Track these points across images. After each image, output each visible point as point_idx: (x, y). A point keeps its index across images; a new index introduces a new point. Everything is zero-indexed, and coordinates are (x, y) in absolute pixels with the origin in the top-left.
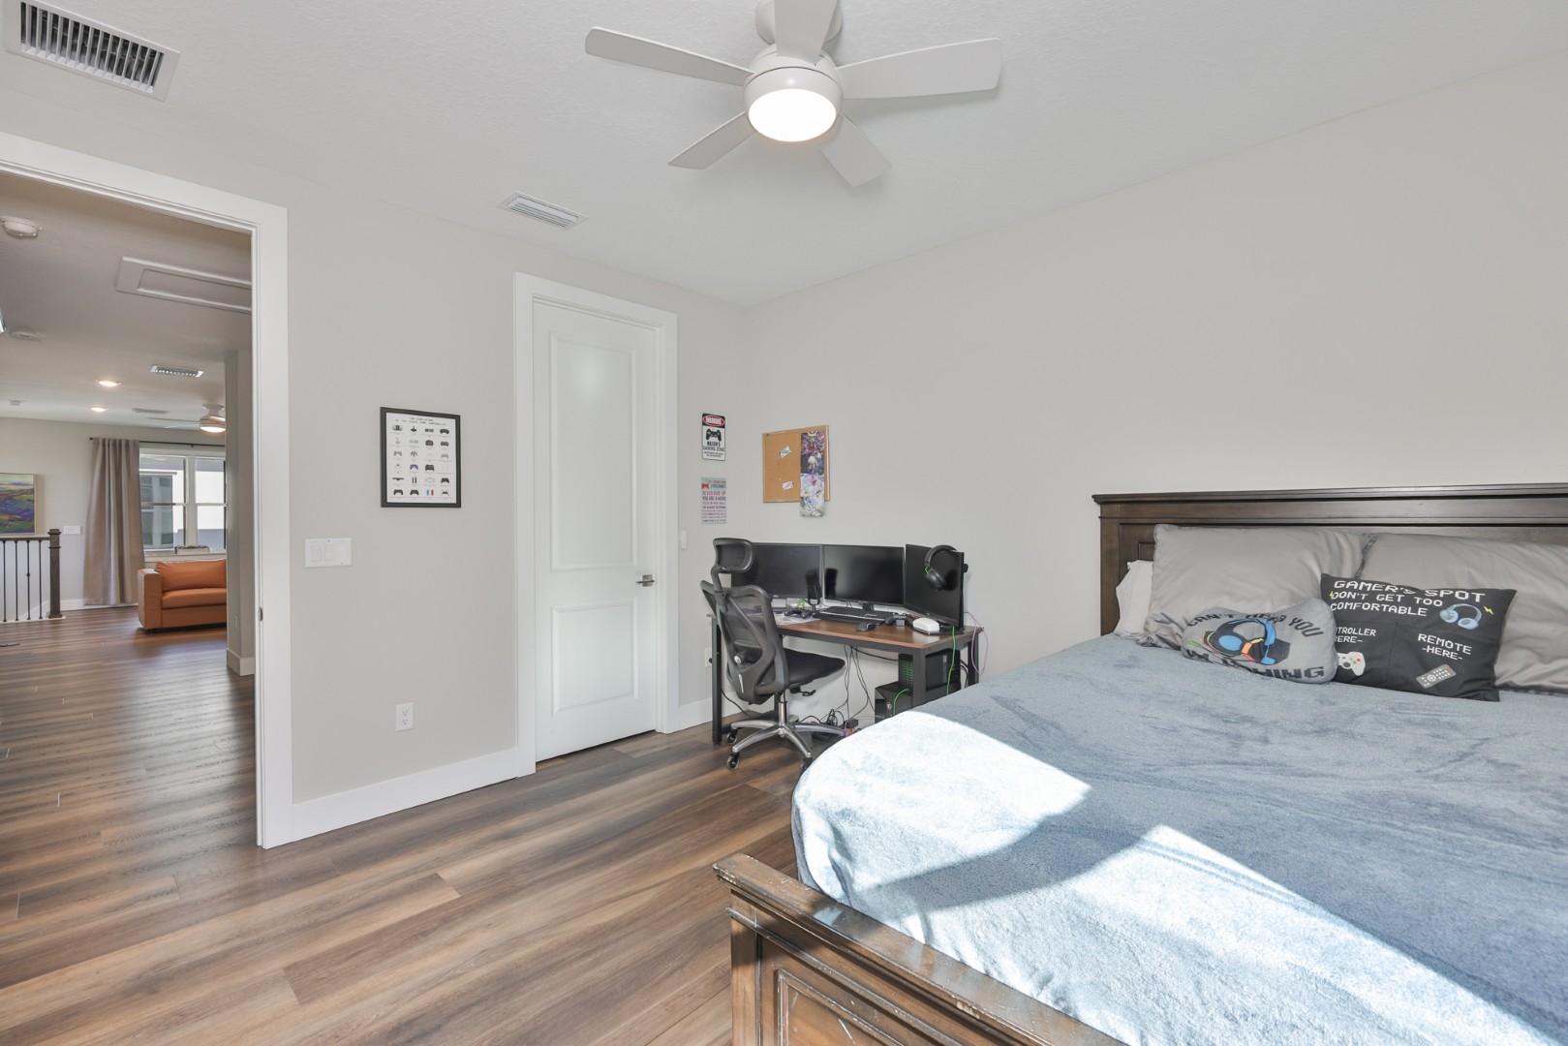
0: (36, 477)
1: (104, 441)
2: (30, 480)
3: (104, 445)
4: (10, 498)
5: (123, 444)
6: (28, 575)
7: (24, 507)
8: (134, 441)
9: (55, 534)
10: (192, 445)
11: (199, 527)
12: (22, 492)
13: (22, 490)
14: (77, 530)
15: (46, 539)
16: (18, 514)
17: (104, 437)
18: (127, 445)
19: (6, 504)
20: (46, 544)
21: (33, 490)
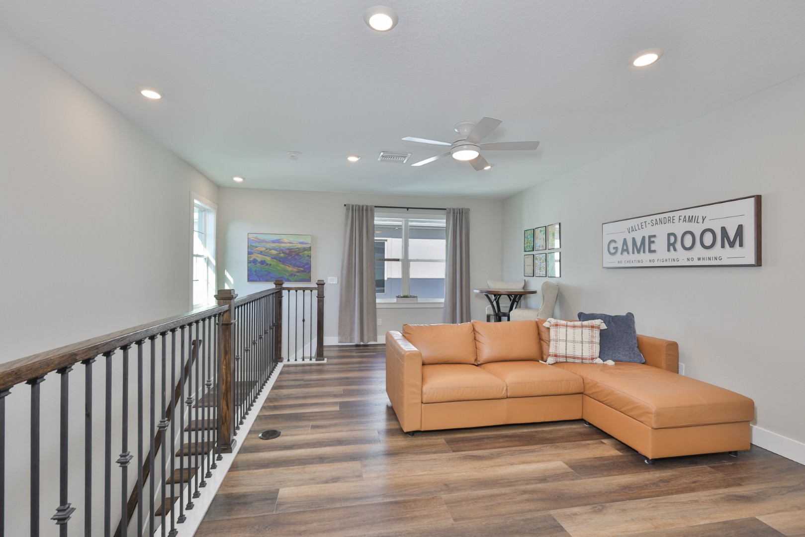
0: (313, 238)
1: (353, 206)
2: (309, 240)
3: (352, 210)
4: (297, 254)
5: (365, 209)
6: (304, 321)
7: (305, 262)
8: (371, 206)
9: (321, 285)
10: (408, 208)
11: (411, 277)
12: (305, 249)
13: (304, 248)
14: (335, 282)
15: (315, 288)
16: (302, 267)
17: (352, 204)
18: (367, 210)
19: (296, 259)
20: (315, 292)
21: (310, 248)
